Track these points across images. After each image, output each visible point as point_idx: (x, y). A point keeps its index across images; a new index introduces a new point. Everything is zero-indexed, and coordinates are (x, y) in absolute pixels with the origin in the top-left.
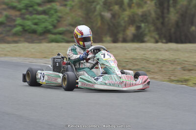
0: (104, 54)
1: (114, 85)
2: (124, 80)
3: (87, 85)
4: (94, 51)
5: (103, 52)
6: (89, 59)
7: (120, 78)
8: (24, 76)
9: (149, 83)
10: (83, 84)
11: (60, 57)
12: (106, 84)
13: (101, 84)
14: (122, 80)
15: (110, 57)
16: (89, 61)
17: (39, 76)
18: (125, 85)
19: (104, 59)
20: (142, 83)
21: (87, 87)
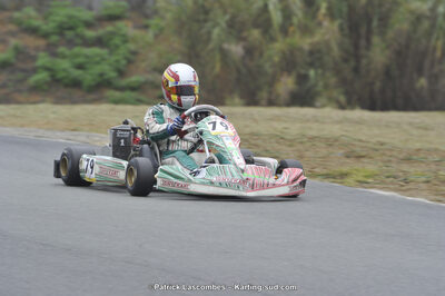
0: (214, 123)
1: (228, 185)
2: (251, 176)
3: (174, 184)
4: (195, 115)
5: (213, 117)
6: (186, 132)
7: (243, 171)
8: (57, 165)
9: (303, 183)
10: (165, 182)
11: (128, 127)
12: (212, 183)
13: (203, 184)
14: (245, 176)
15: (227, 128)
16: (186, 137)
17: (84, 165)
18: (252, 187)
19: (213, 133)
20: (288, 183)
21: (175, 189)
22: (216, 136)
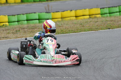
0: (48, 40)
7: (53, 57)
10: (26, 61)
12: (41, 61)
13: (38, 61)
14: (53, 58)
15: (52, 41)
18: (56, 62)
19: (47, 43)
20: (70, 60)
21: (29, 63)
22: (47, 45)
